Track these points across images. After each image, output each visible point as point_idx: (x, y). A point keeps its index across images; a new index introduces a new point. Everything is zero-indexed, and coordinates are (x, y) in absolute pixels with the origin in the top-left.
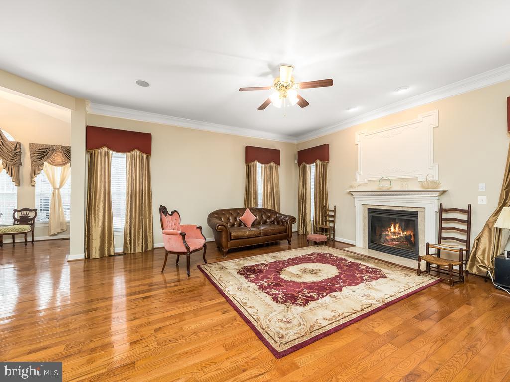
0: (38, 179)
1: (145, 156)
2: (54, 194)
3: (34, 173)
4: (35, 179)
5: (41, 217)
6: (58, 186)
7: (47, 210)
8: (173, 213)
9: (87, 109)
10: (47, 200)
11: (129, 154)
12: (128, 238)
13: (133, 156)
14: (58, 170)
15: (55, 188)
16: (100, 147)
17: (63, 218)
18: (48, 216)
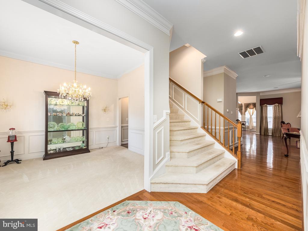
0: (246, 113)
1: (280, 105)
2: (250, 117)
3: (245, 111)
4: (245, 113)
5: (247, 124)
6: (251, 115)
7: (248, 122)
8: (287, 124)
9: (261, 94)
10: (248, 119)
11: (274, 105)
12: (273, 131)
13: (275, 106)
14: (251, 110)
15: (251, 116)
16: (264, 104)
17: (253, 125)
18: (248, 124)
